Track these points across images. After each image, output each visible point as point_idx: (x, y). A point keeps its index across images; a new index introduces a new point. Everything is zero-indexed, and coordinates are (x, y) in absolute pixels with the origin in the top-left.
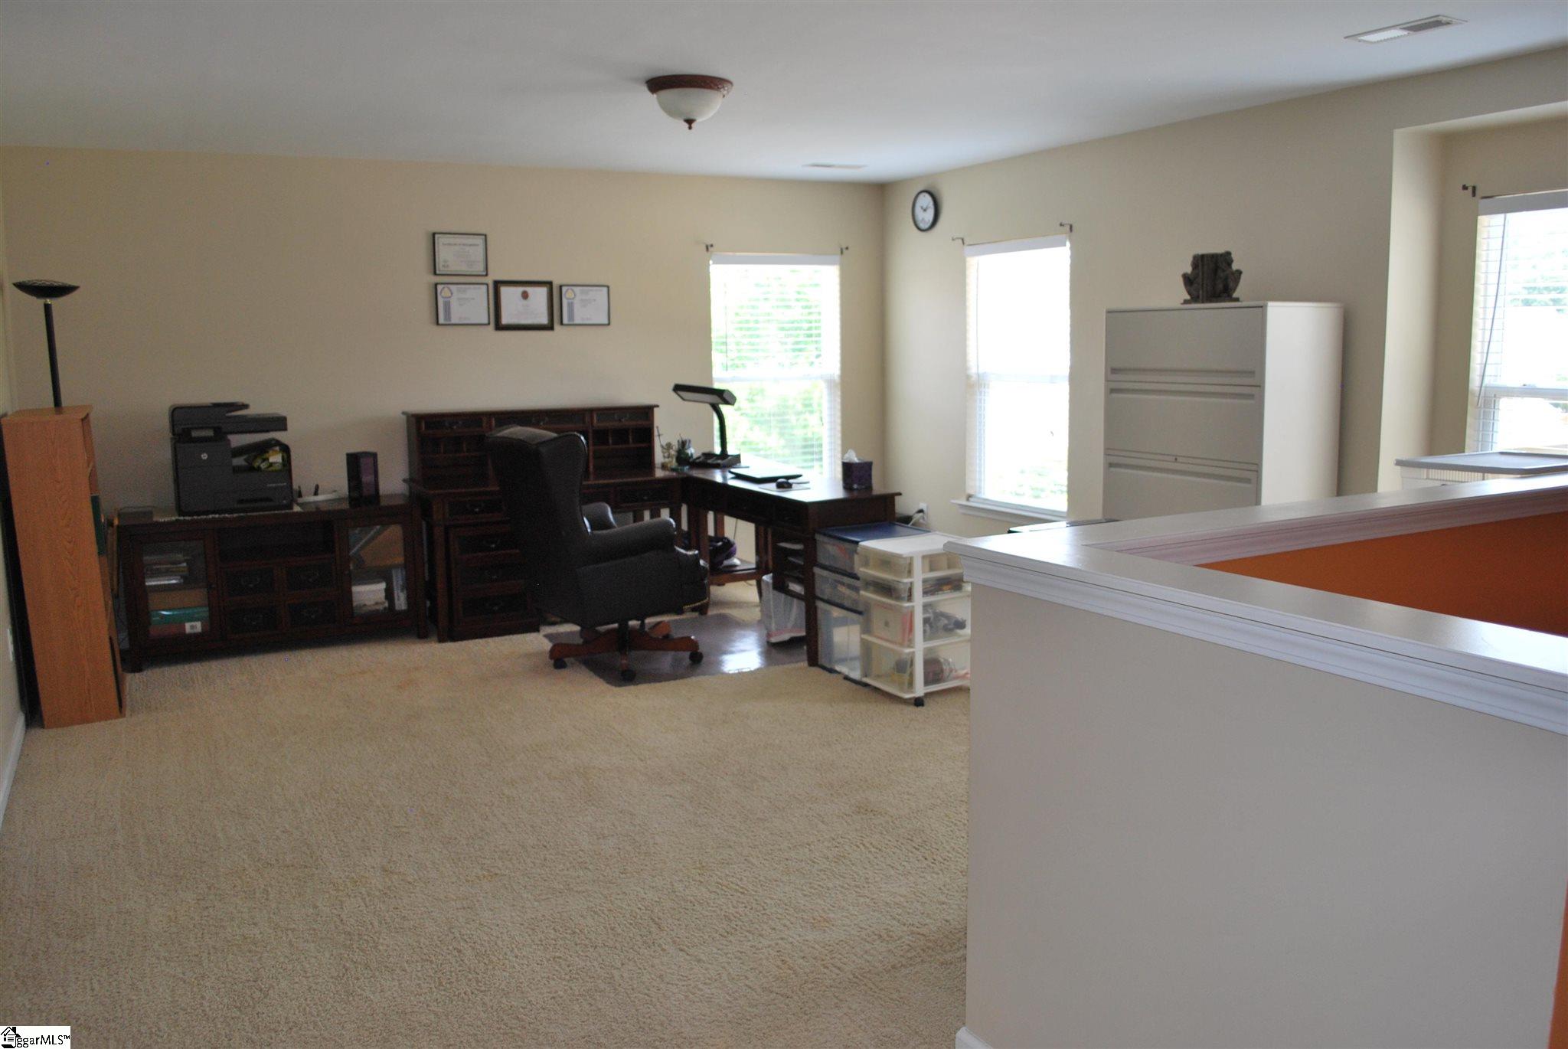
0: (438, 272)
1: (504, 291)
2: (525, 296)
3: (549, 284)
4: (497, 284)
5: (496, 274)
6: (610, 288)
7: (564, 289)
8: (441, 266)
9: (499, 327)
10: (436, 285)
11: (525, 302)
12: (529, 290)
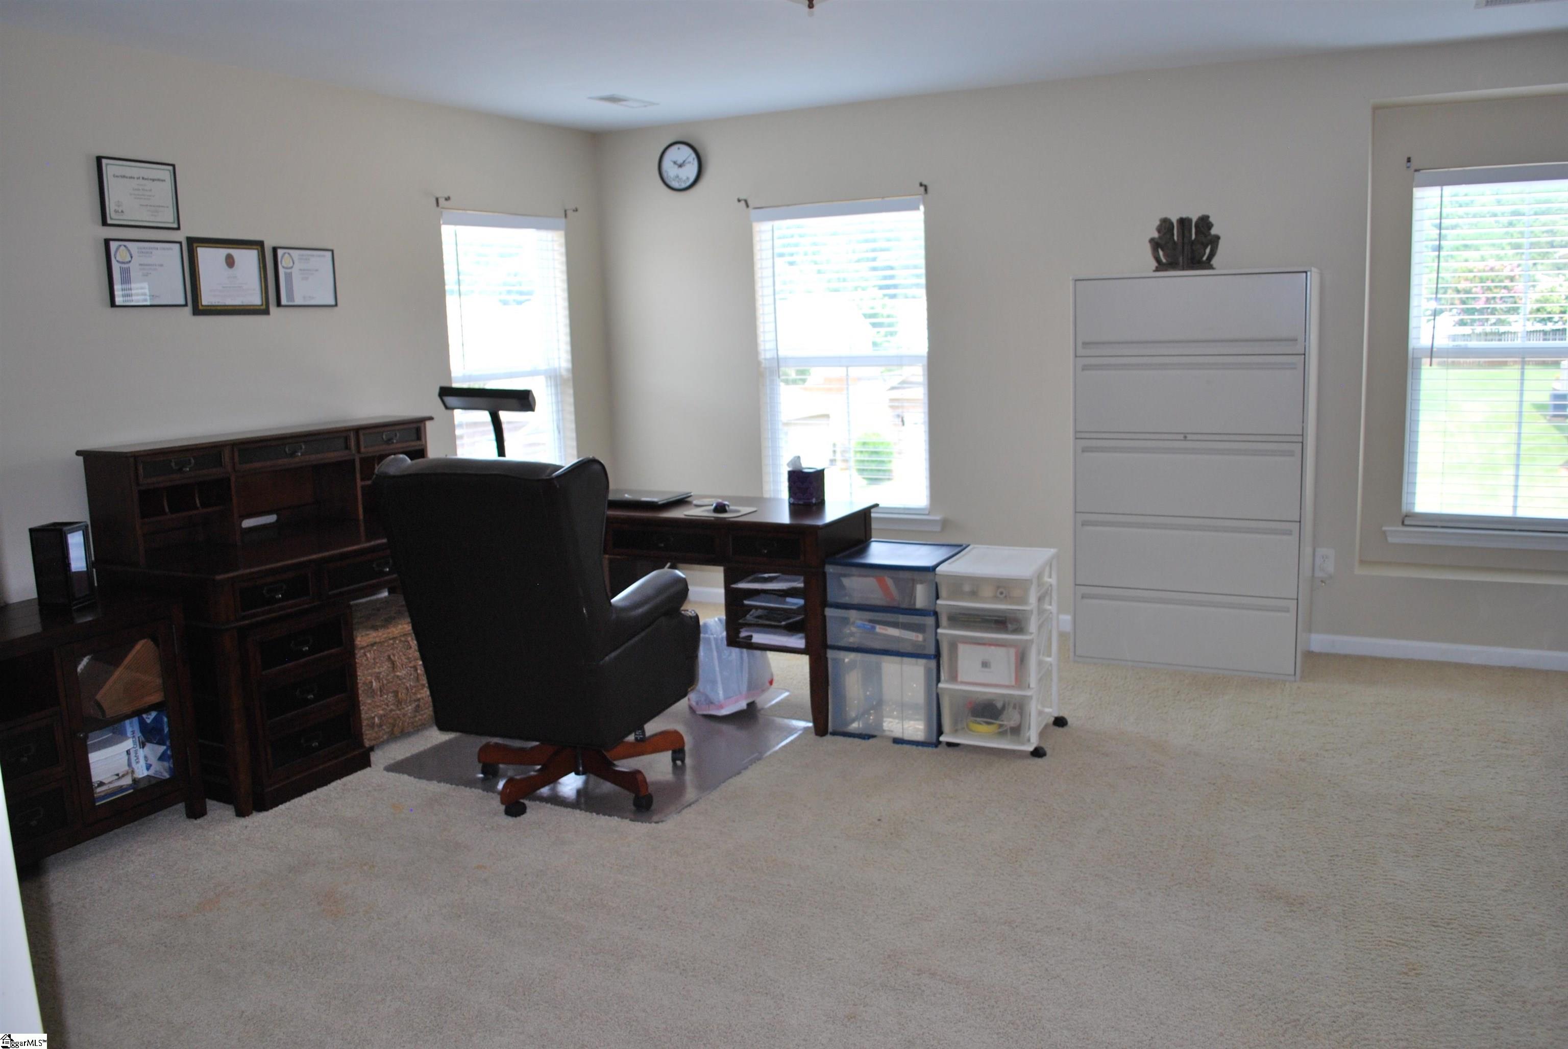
0: (109, 221)
1: (203, 253)
2: (230, 262)
3: (259, 245)
4: (193, 243)
5: (191, 229)
6: (335, 252)
7: (280, 252)
8: (112, 210)
9: (199, 310)
10: (107, 242)
11: (231, 272)
12: (236, 253)
